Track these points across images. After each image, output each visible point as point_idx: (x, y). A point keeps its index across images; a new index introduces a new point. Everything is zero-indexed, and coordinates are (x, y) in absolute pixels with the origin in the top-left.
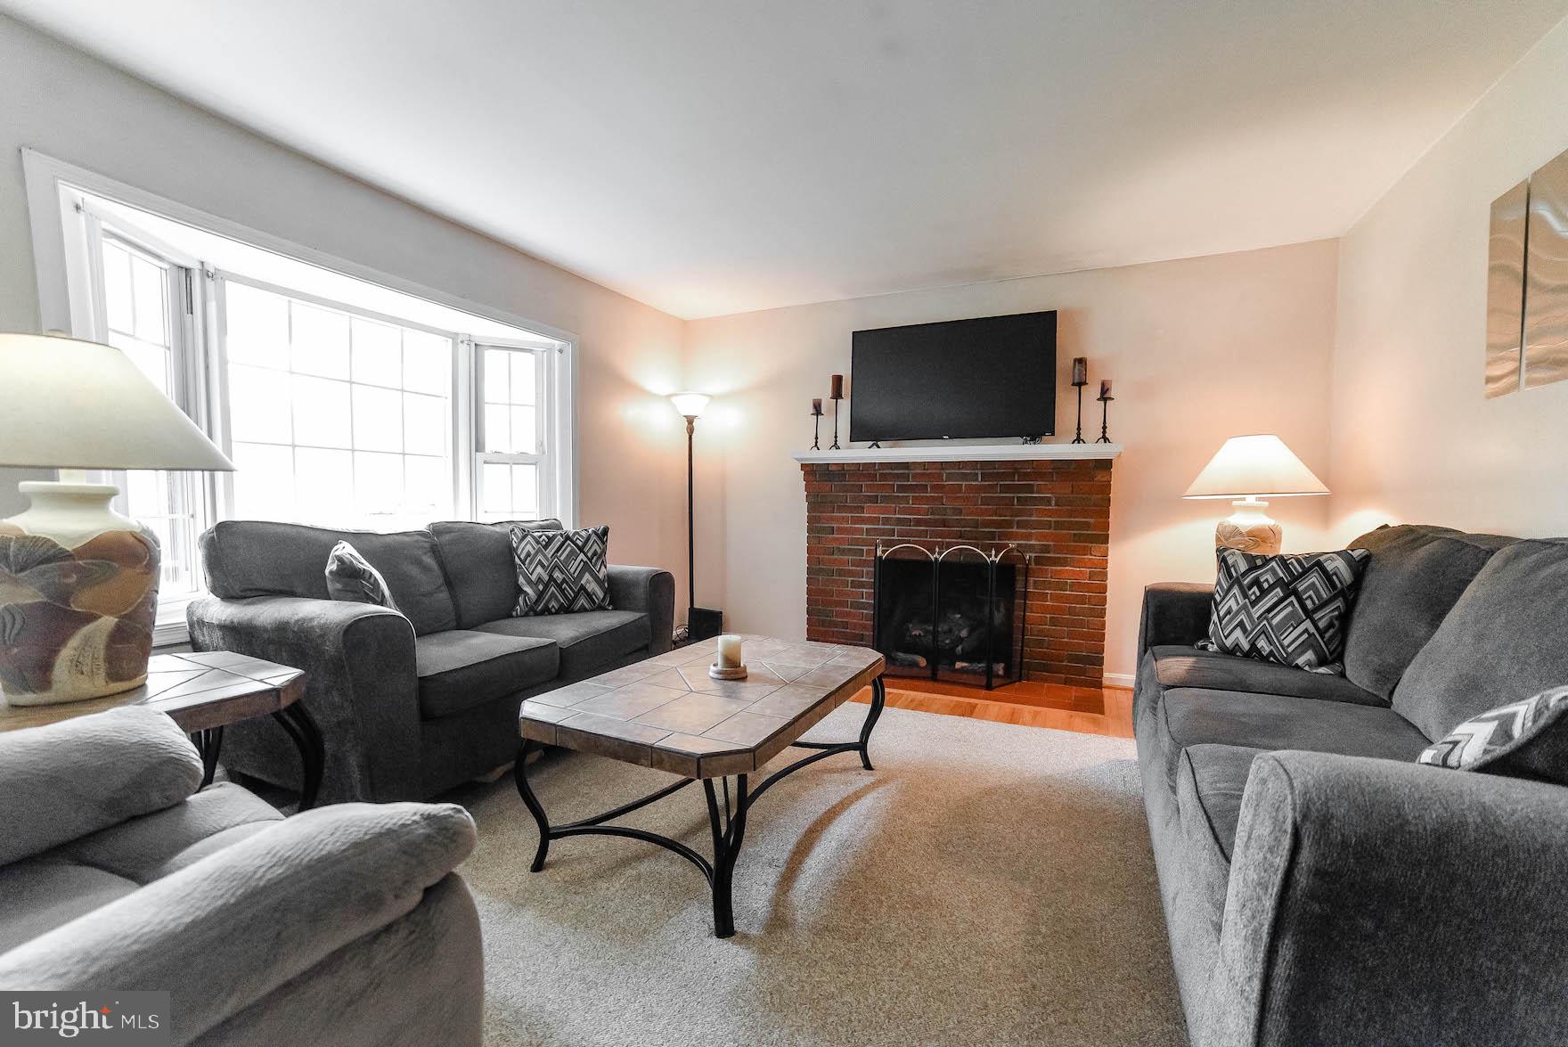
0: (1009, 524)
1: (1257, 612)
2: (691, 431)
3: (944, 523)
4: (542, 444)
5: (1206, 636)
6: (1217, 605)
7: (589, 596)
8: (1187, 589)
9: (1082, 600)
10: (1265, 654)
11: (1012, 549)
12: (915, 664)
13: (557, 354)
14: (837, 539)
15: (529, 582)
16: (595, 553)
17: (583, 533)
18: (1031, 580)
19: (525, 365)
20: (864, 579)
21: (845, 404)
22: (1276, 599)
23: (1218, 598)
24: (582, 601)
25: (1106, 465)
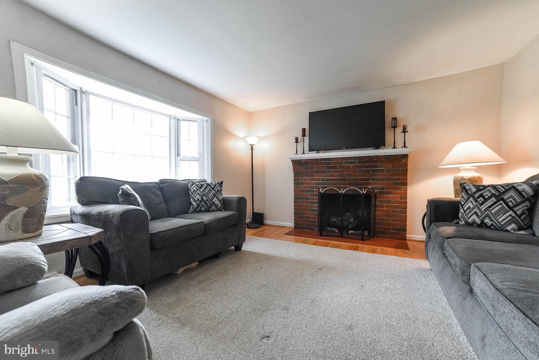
0: (368, 179)
1: (483, 208)
2: (252, 149)
3: (344, 180)
4: (200, 154)
5: (458, 218)
6: (462, 206)
7: (216, 206)
8: (446, 200)
9: (397, 207)
10: (489, 225)
11: (370, 188)
12: (334, 232)
13: (205, 122)
14: (305, 187)
15: (194, 201)
16: (218, 190)
17: (214, 183)
18: (378, 200)
19: (194, 126)
20: (315, 201)
21: (307, 139)
22: (493, 202)
23: (463, 203)
24: (213, 207)
25: (406, 156)
